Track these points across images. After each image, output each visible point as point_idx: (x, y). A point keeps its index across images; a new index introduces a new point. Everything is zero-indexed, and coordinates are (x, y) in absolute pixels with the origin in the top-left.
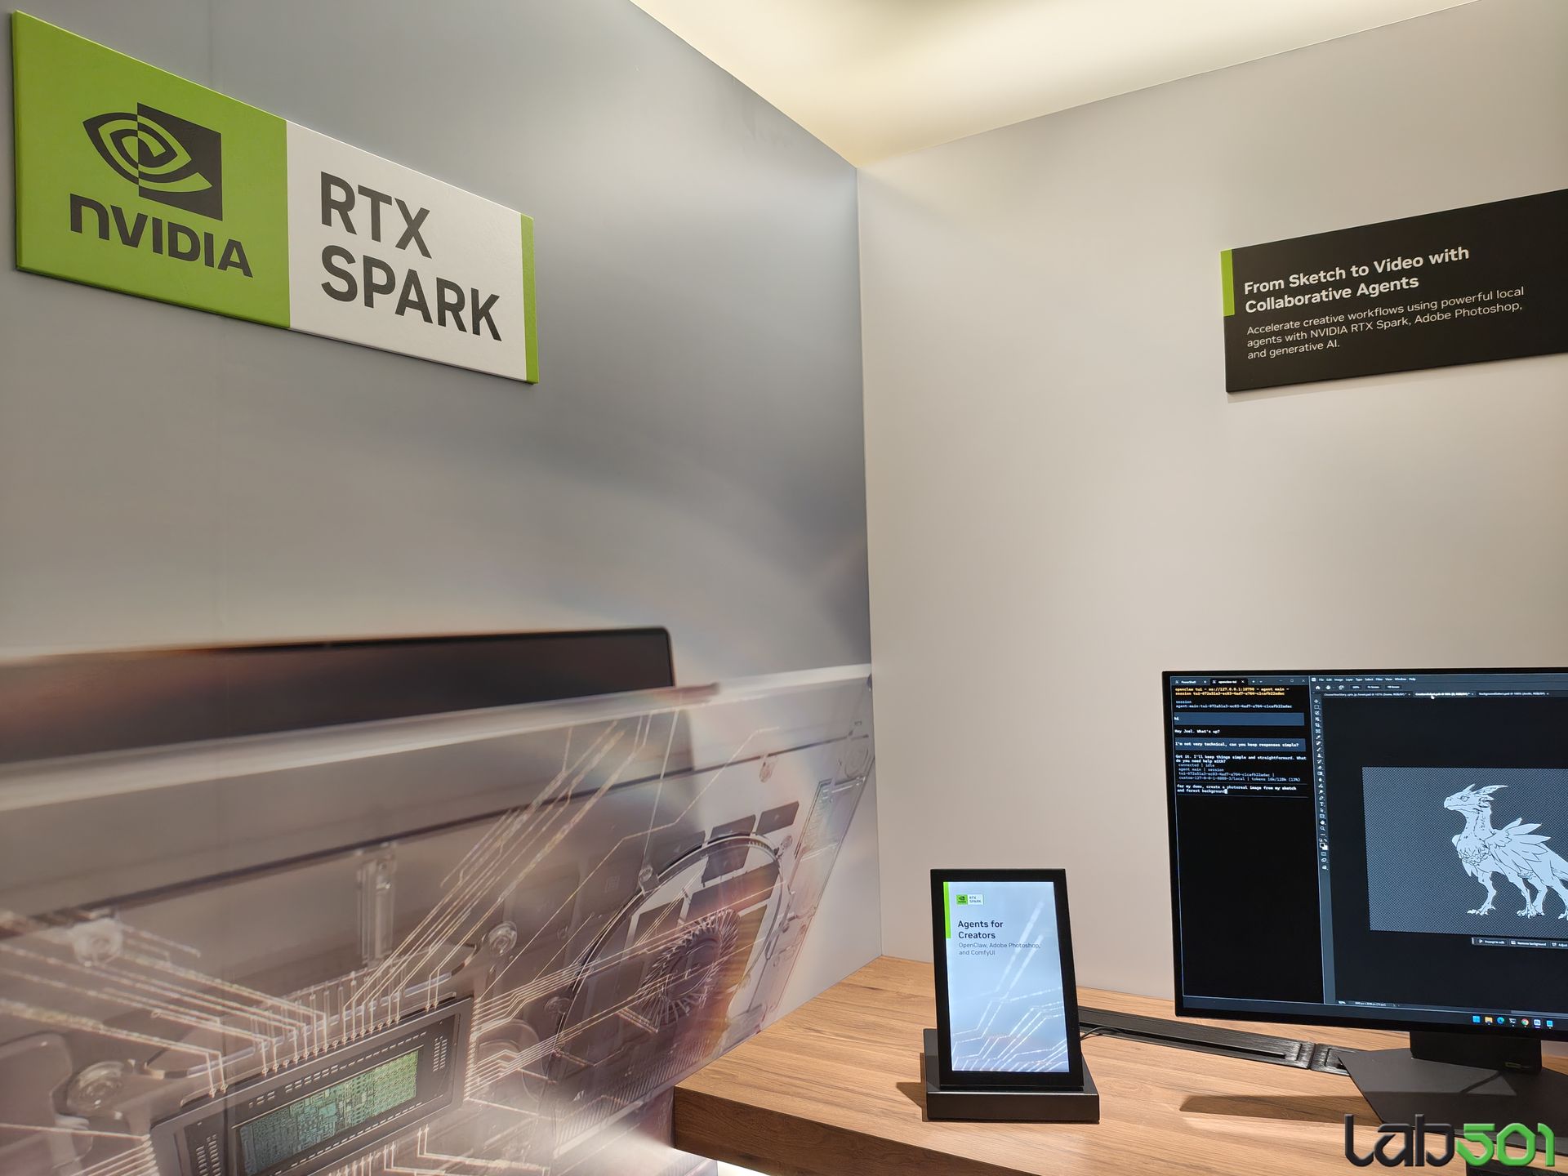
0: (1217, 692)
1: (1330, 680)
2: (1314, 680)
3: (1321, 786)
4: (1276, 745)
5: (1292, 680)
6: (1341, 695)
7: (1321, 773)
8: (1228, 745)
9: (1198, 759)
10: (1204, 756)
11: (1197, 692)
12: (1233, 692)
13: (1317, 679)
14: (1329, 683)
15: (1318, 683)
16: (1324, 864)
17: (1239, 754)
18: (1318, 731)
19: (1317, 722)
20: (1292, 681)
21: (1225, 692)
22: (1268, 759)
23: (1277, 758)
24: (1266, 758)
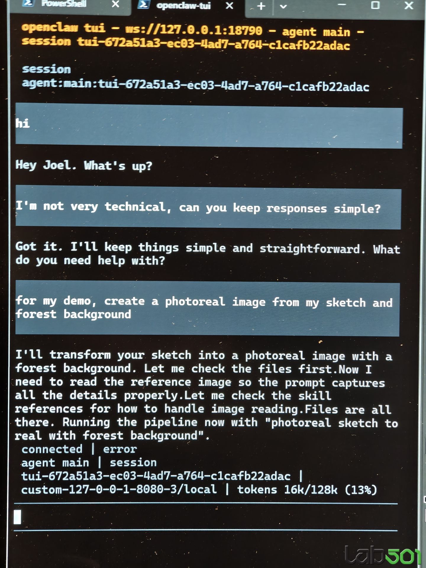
4: (317, 209)
8: (175, 210)
9: (81, 253)
10: (100, 246)
11: (90, 36)
12: (198, 38)
17: (205, 236)
21: (174, 37)
22: (290, 251)
23: (316, 248)
24: (283, 250)
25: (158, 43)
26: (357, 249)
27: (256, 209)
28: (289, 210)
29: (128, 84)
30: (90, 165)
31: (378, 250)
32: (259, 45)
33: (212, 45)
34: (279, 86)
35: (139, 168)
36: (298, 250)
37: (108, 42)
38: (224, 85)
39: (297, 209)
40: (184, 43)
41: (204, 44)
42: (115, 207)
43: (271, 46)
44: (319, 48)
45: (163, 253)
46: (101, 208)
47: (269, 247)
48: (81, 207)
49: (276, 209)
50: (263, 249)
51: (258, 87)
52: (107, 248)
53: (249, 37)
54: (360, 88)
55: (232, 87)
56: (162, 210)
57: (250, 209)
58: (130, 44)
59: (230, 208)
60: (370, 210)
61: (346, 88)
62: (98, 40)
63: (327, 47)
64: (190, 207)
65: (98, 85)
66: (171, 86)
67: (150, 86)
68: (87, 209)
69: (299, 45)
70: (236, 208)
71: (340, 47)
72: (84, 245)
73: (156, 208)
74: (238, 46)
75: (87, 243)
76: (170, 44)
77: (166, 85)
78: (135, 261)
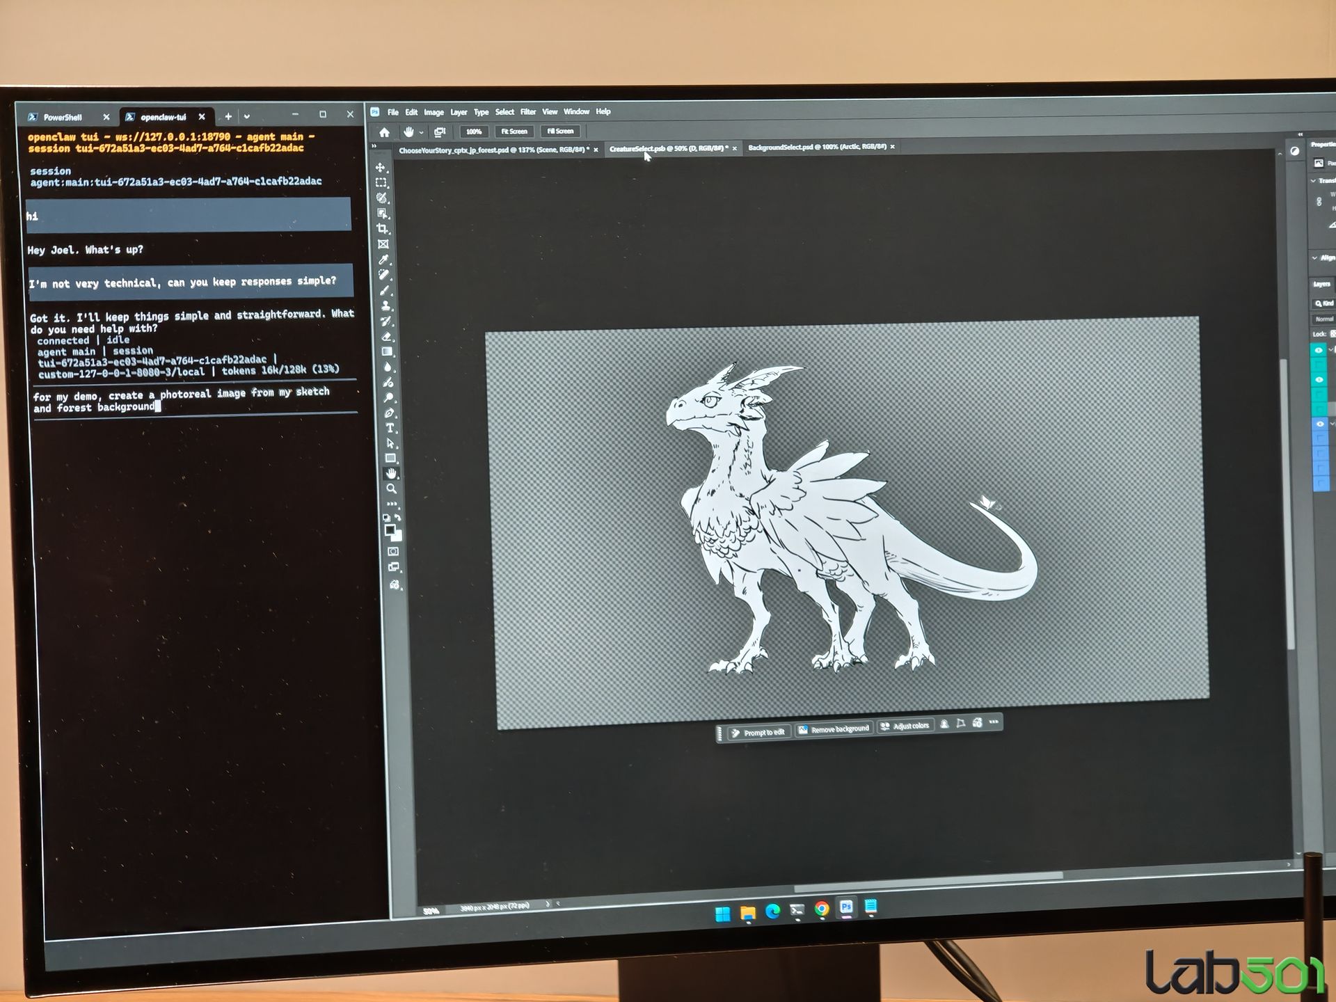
0: (137, 143)
1: (414, 112)
2: (375, 112)
3: (389, 383)
4: (283, 282)
5: (323, 113)
6: (439, 151)
7: (389, 351)
8: (165, 285)
9: (86, 323)
10: (102, 317)
11: (87, 143)
12: (177, 143)
13: (383, 110)
14: (412, 122)
15: (384, 120)
16: (394, 576)
17: (191, 306)
18: (383, 244)
19: (381, 220)
20: (323, 115)
21: (156, 144)
22: (262, 317)
23: (284, 314)
24: (257, 316)
25: (143, 148)
26: (318, 314)
27: (231, 283)
28: (260, 283)
29: (120, 182)
30: (90, 250)
31: (336, 313)
32: (228, 148)
33: (189, 149)
34: (247, 181)
35: (132, 251)
36: (269, 316)
37: (102, 149)
38: (201, 182)
39: (267, 282)
40: (165, 148)
41: (182, 148)
42: (113, 284)
43: (238, 149)
44: (278, 150)
45: (156, 322)
46: (102, 285)
47: (245, 313)
48: (84, 284)
49: (250, 282)
50: (240, 316)
51: (229, 183)
52: (108, 318)
53: (220, 142)
54: (314, 182)
55: (207, 183)
56: (154, 285)
57: (227, 283)
58: (119, 149)
59: (210, 282)
60: (328, 281)
61: (303, 182)
62: (93, 147)
63: (284, 149)
64: (176, 281)
65: (94, 183)
66: (155, 183)
67: (138, 183)
68: (90, 286)
69: (261, 148)
70: (215, 283)
71: (296, 149)
72: (88, 317)
73: (148, 284)
74: (211, 149)
75: (90, 314)
76: (154, 149)
77: (152, 182)
78: (132, 329)
